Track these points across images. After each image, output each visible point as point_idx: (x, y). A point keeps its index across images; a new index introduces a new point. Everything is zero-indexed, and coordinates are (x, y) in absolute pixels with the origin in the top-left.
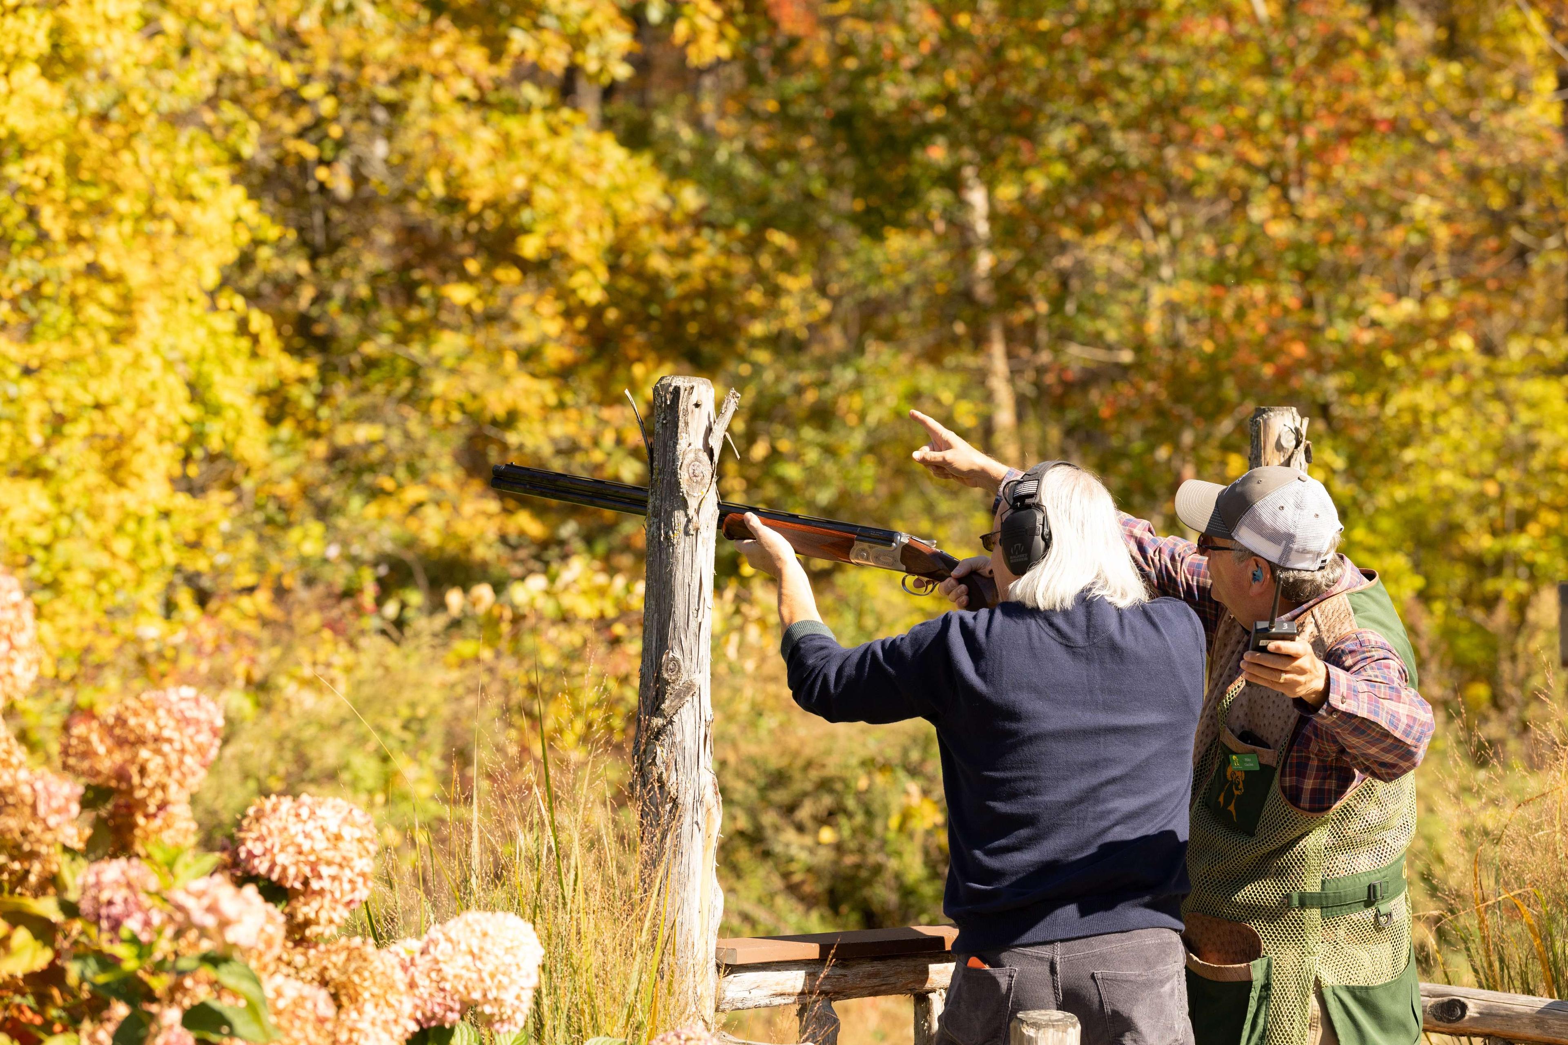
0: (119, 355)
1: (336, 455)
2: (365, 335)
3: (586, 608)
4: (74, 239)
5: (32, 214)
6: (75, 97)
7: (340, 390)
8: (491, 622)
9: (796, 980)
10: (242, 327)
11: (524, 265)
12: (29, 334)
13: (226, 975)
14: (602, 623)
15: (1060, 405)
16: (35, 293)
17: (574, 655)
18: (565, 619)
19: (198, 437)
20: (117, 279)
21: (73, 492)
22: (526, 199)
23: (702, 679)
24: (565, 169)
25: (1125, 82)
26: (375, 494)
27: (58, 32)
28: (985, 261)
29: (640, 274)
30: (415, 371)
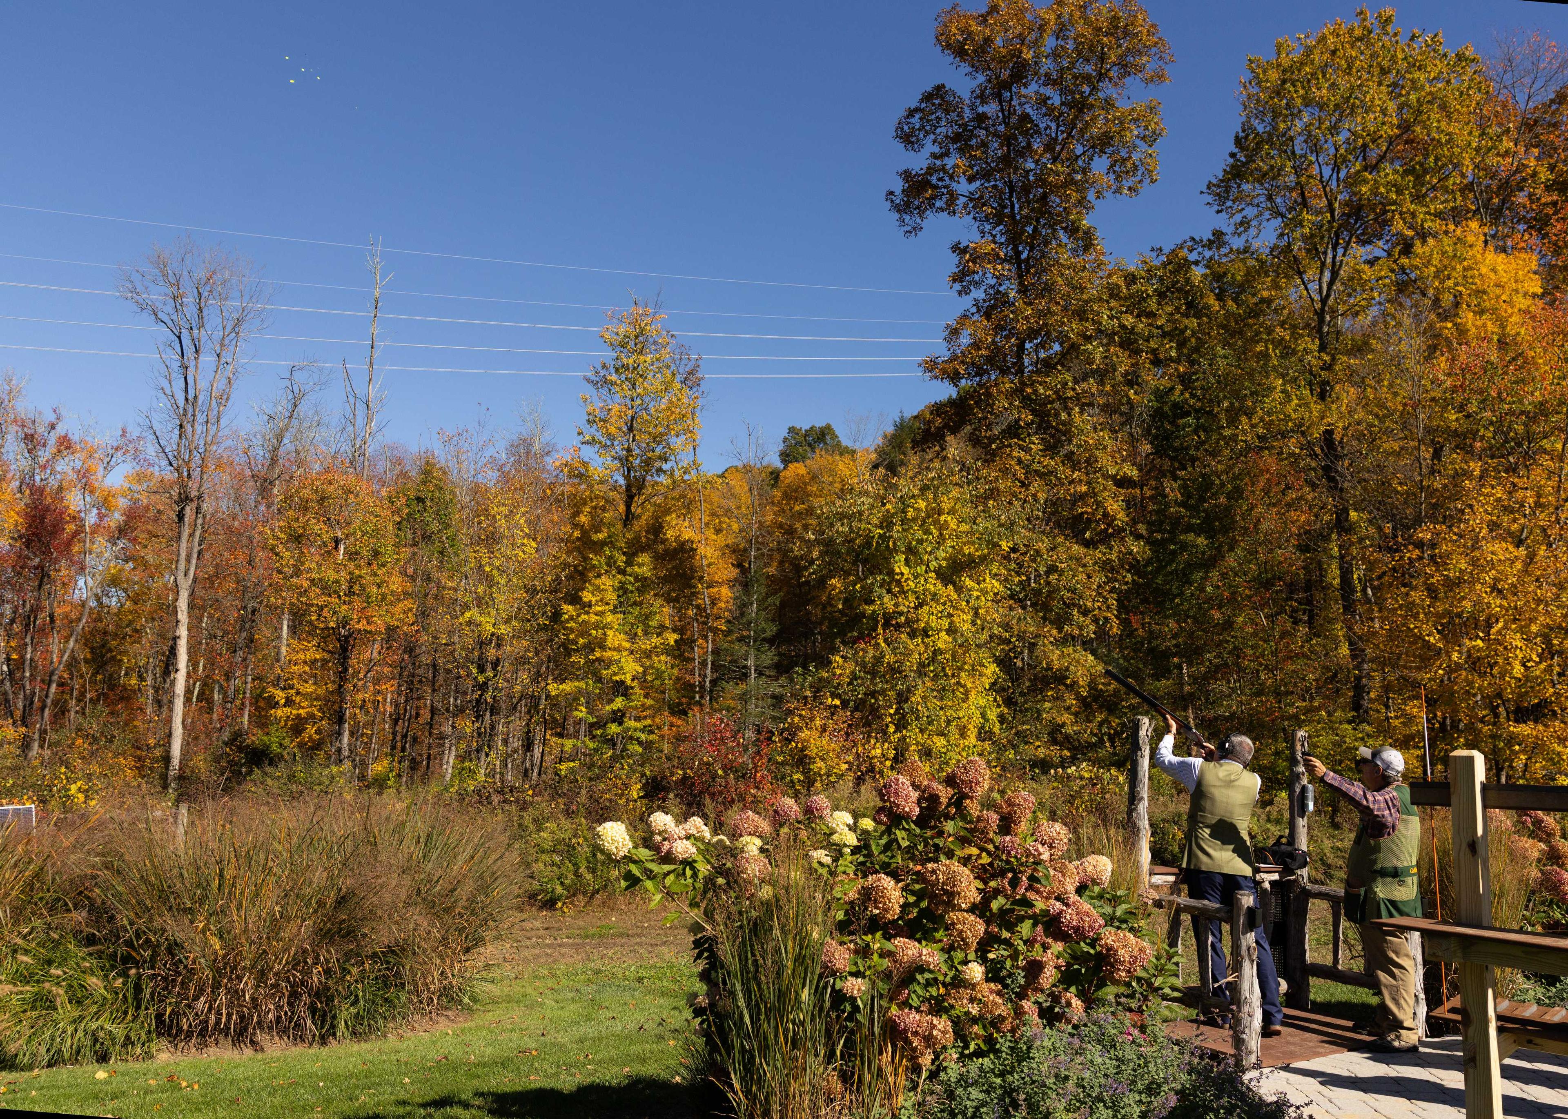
0: (965, 705)
1: (1017, 733)
2: (1026, 702)
3: (1087, 775)
4: (953, 675)
5: (943, 669)
6: (955, 640)
7: (1019, 716)
8: (1062, 777)
9: (1172, 878)
10: (995, 700)
11: (1067, 686)
12: (942, 699)
13: (1039, 868)
14: (1091, 779)
15: (1209, 726)
16: (944, 689)
17: (1082, 787)
18: (1082, 778)
19: (983, 727)
20: (964, 686)
21: (952, 739)
22: (1067, 669)
23: (1145, 796)
24: (1078, 661)
25: (1227, 642)
26: (1026, 743)
27: (951, 623)
28: (1187, 688)
29: (1096, 690)
30: (1039, 712)
